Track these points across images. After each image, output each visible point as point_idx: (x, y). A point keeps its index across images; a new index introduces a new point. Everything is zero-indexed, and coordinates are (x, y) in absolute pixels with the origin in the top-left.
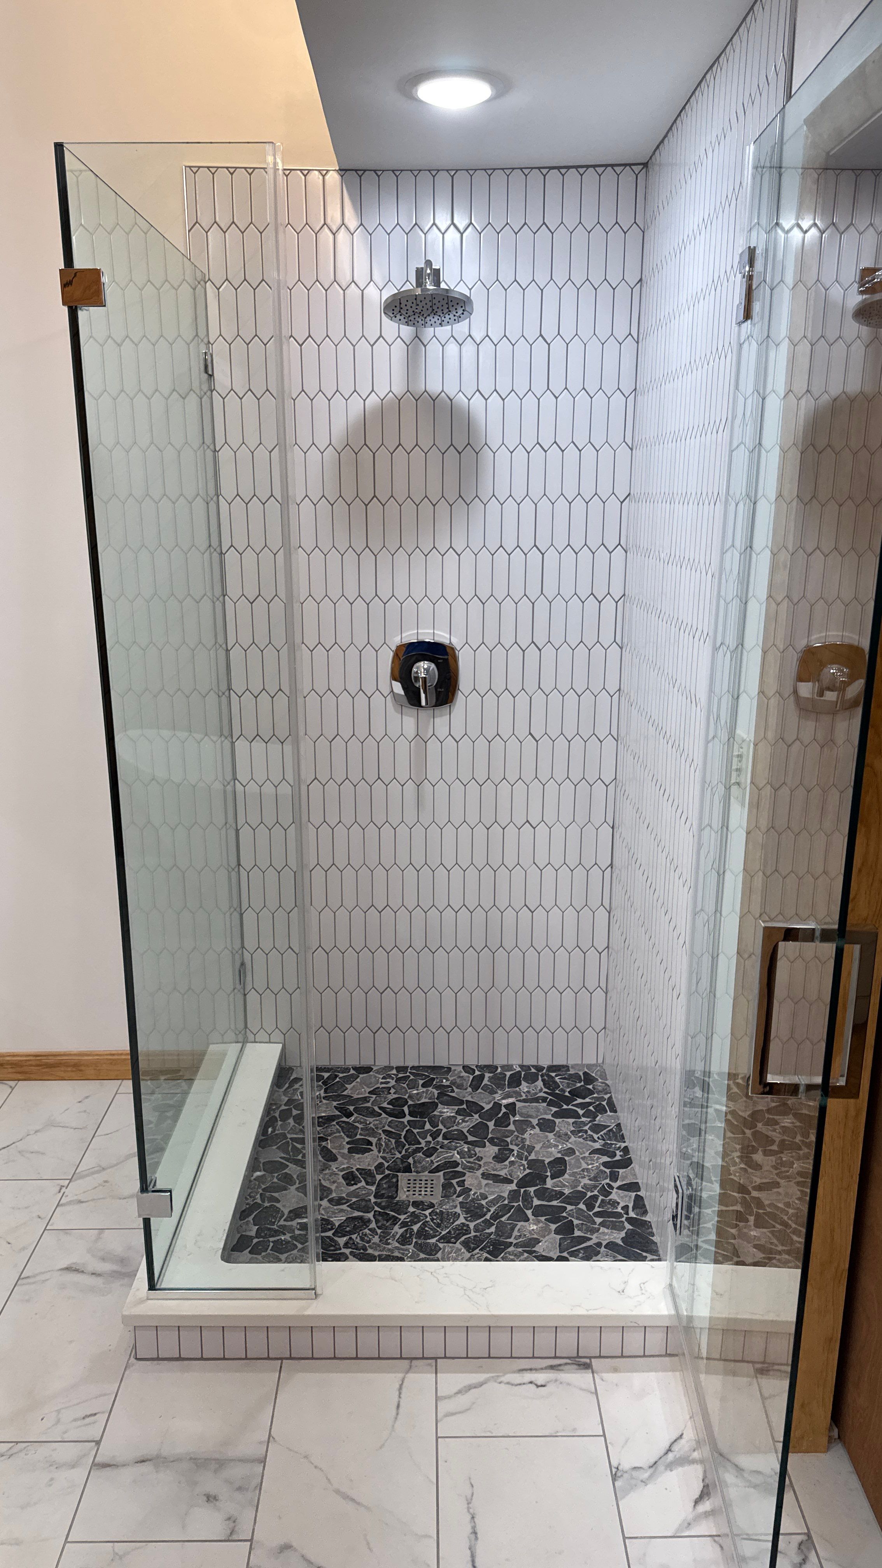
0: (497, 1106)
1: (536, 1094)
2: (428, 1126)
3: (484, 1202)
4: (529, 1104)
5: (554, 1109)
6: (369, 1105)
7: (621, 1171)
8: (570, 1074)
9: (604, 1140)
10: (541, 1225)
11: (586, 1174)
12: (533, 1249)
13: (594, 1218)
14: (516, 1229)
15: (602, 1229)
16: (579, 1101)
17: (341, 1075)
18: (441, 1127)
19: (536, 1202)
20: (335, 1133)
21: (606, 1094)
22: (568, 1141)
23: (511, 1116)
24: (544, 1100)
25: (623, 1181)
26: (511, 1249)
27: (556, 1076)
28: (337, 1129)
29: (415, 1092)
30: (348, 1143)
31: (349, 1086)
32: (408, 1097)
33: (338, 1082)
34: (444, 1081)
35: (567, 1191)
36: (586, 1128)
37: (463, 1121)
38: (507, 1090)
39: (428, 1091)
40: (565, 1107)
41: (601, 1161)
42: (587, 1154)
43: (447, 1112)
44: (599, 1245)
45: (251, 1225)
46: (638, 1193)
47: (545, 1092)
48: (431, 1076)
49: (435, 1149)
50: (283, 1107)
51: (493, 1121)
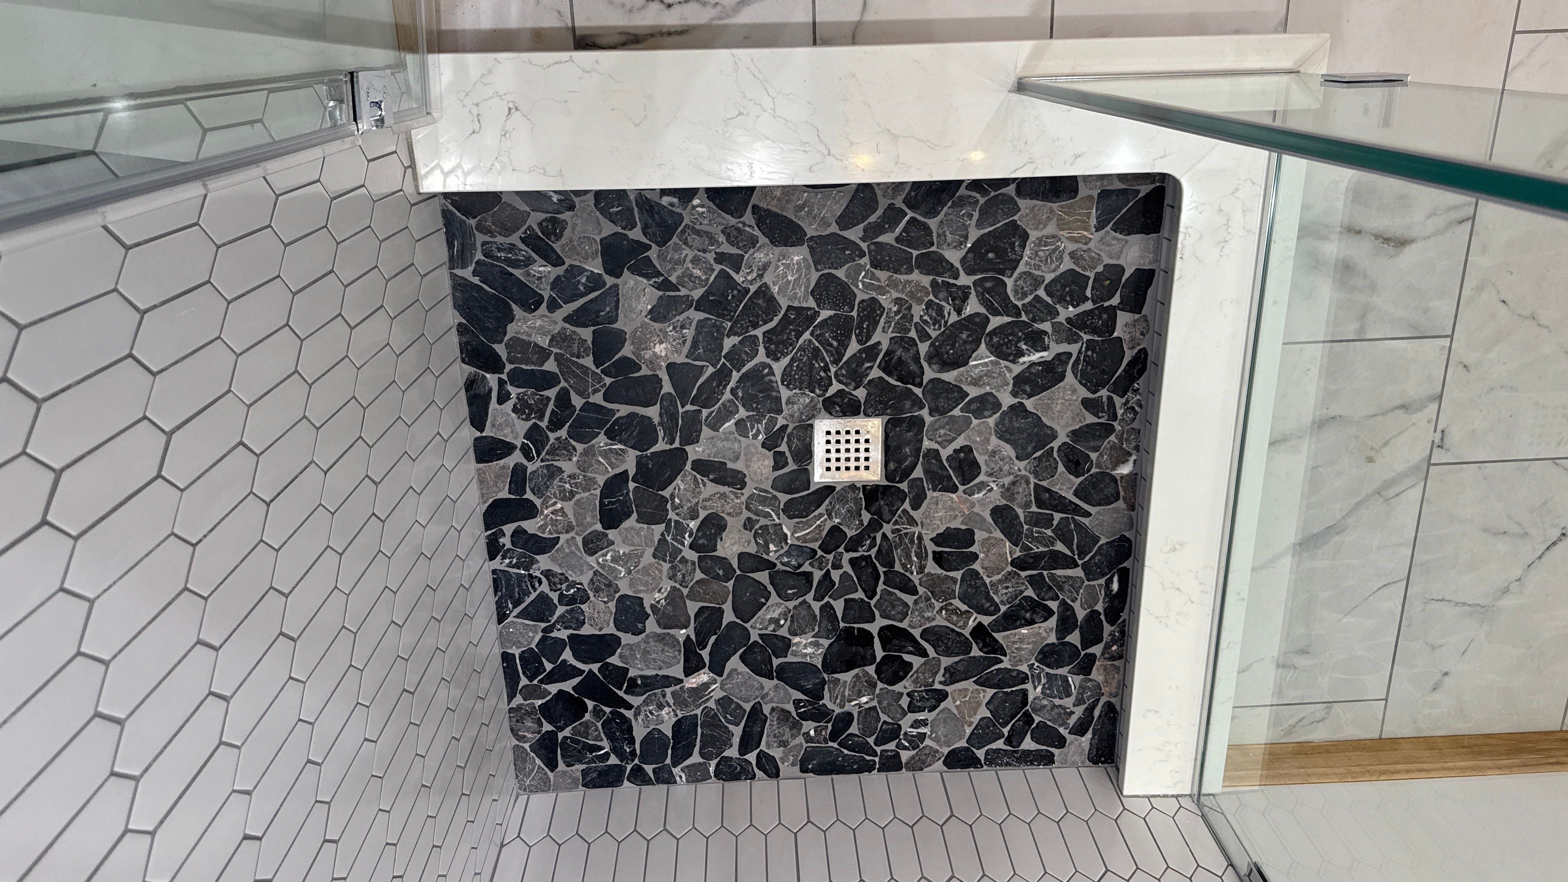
0: (717, 668)
1: (646, 703)
2: (839, 606)
3: (742, 413)
4: (661, 673)
5: (614, 660)
6: (946, 661)
7: (505, 494)
8: (580, 762)
9: (530, 575)
10: (647, 355)
11: (567, 486)
12: (661, 293)
13: (557, 370)
14: (688, 344)
15: (543, 341)
16: (568, 686)
17: (1000, 744)
18: (816, 606)
19: (653, 412)
20: (1000, 581)
21: (519, 707)
22: (596, 573)
23: (693, 637)
24: (633, 687)
25: (503, 467)
26: (697, 294)
27: (606, 756)
28: (996, 593)
29: (864, 699)
30: (975, 557)
31: (984, 712)
32: (875, 686)
33: (1004, 725)
34: (812, 733)
35: (601, 441)
36: (561, 610)
37: (776, 621)
38: (698, 712)
39: (842, 707)
40: (595, 667)
41: (538, 522)
42: (563, 538)
43: (805, 647)
44: (553, 306)
45: (1126, 337)
46: (478, 434)
47: (629, 707)
48: (835, 745)
49: (826, 547)
50: (1096, 650)
51: (725, 623)
